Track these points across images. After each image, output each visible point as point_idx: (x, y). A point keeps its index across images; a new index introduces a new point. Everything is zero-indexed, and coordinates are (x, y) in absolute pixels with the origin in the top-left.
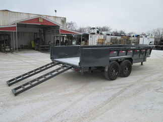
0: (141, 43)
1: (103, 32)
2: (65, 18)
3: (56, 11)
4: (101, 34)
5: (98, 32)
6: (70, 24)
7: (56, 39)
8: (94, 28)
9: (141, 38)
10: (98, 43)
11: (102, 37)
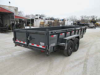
0: (66, 24)
1: (43, 18)
2: (17, 8)
3: (10, 2)
4: (42, 19)
5: (40, 18)
6: (19, 12)
7: (11, 23)
8: (37, 15)
9: (66, 21)
10: (40, 25)
11: (42, 21)
